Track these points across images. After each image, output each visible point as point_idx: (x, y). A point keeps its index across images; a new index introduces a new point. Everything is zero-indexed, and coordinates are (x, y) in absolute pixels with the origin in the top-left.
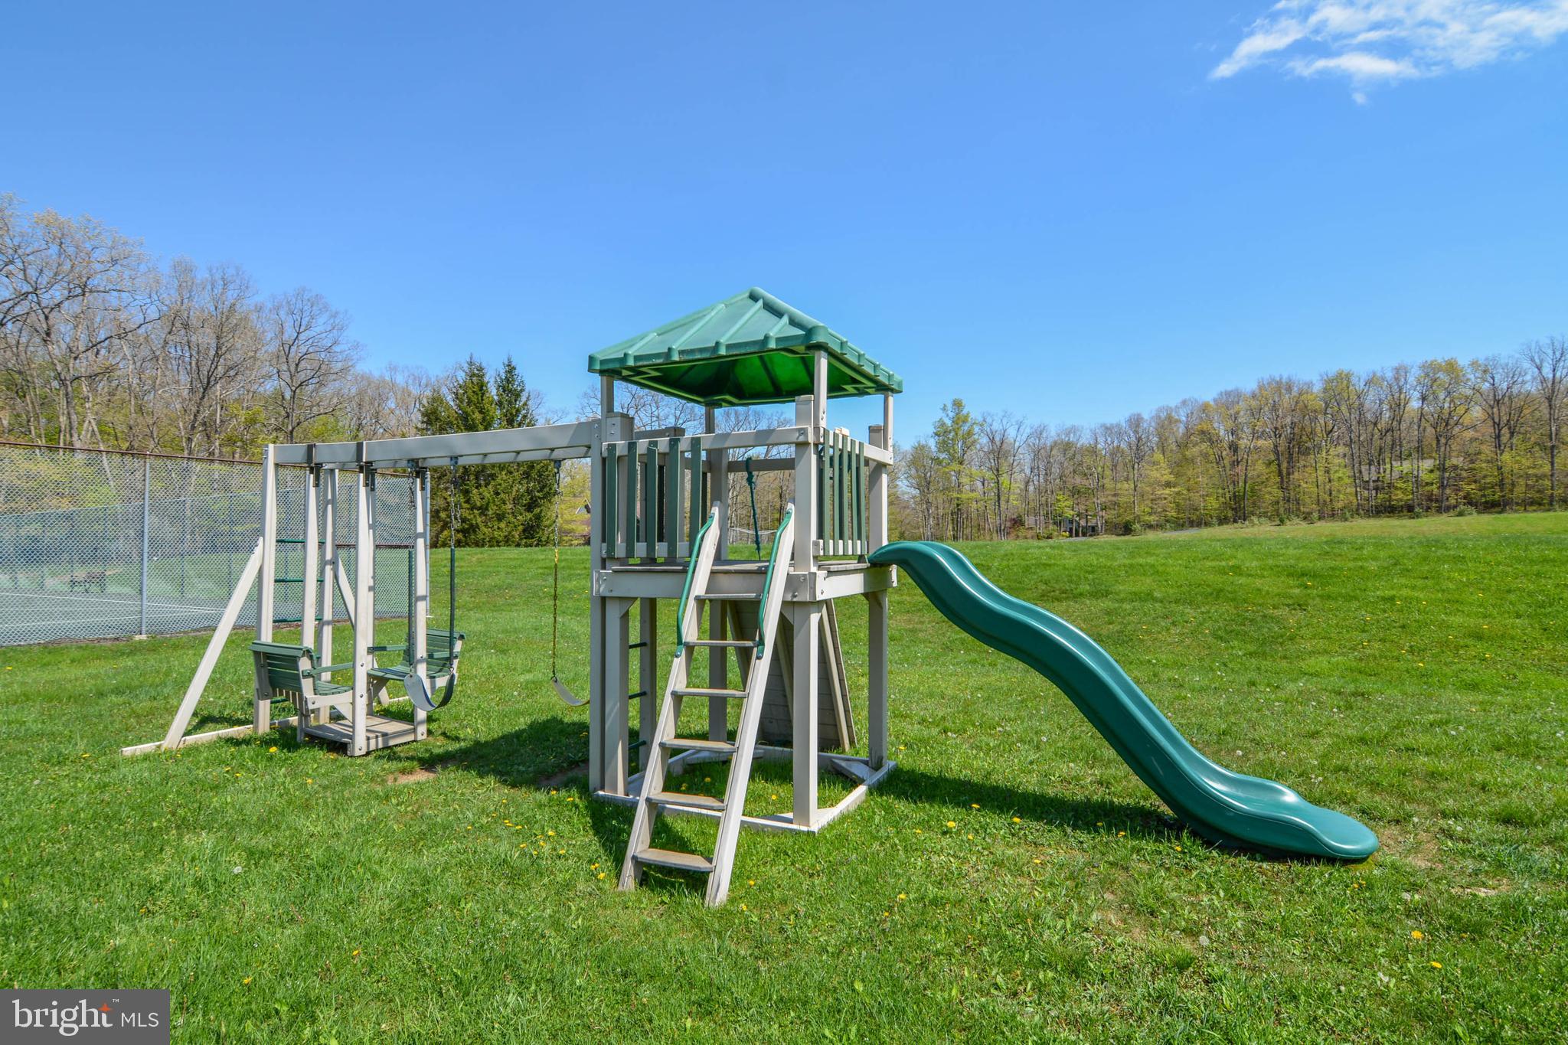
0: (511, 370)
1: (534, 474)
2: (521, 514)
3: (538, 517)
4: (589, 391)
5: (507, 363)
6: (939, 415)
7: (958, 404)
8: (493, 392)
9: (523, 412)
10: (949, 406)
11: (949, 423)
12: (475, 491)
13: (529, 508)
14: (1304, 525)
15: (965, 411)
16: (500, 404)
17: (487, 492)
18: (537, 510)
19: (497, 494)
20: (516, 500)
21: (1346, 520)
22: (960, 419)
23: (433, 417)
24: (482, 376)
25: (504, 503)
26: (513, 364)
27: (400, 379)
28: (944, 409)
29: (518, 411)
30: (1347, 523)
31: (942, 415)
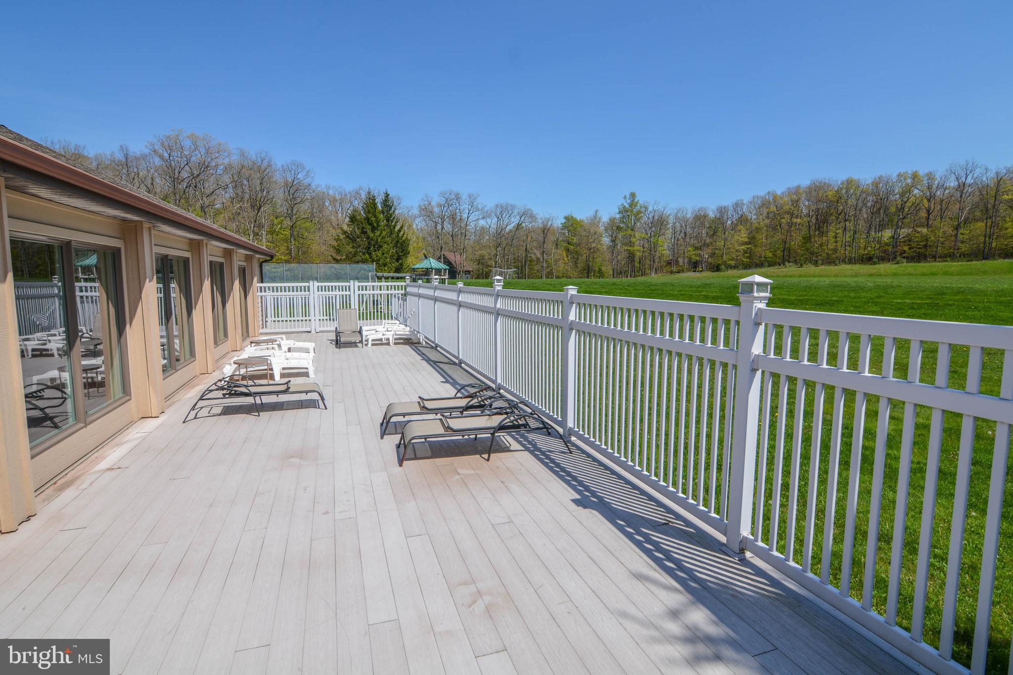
0: (387, 195)
1: (399, 245)
2: (394, 263)
3: (401, 265)
4: (424, 197)
5: (385, 192)
6: (622, 201)
7: (633, 195)
8: (379, 207)
9: (393, 216)
10: (628, 196)
11: (627, 206)
12: (374, 253)
13: (397, 260)
14: (813, 267)
15: (636, 200)
16: (383, 212)
17: (379, 253)
18: (400, 261)
19: (383, 254)
20: (392, 257)
21: (836, 265)
22: (633, 204)
23: (354, 219)
24: (375, 200)
25: (386, 258)
26: (388, 193)
27: (331, 192)
28: (625, 198)
29: (391, 216)
30: (836, 267)
31: (624, 201)
